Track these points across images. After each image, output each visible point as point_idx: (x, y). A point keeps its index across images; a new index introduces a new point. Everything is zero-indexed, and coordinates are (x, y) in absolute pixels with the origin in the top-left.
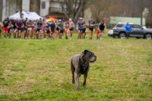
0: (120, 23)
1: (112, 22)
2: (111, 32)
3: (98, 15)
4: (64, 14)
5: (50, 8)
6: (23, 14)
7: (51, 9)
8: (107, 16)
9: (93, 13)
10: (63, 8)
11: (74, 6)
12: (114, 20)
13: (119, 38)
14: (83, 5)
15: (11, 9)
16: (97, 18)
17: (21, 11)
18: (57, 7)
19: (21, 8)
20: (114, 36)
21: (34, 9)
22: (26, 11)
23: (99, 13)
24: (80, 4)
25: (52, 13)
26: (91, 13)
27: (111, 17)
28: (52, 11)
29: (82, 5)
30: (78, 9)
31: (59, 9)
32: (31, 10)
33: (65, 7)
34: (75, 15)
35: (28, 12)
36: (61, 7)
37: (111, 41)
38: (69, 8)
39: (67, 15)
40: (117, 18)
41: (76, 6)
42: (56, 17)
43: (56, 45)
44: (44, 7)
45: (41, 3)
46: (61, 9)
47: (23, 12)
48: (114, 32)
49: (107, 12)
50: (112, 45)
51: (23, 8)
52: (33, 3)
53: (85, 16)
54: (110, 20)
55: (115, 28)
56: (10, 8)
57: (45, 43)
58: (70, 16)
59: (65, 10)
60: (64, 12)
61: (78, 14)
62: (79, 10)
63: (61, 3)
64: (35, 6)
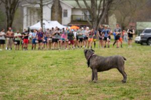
0: (147, 28)
1: (138, 28)
2: (138, 38)
3: (124, 21)
4: (87, 21)
5: (72, 16)
6: (44, 24)
7: (74, 17)
8: (133, 22)
9: (117, 19)
10: (86, 15)
11: (97, 13)
12: (141, 25)
13: (148, 45)
14: (107, 11)
15: (32, 19)
16: (122, 24)
17: (42, 20)
18: (80, 14)
19: (42, 17)
20: (141, 43)
21: (55, 18)
22: (47, 21)
23: (124, 18)
24: (103, 10)
25: (74, 21)
26: (116, 20)
27: (137, 23)
28: (74, 19)
29: (105, 11)
30: (101, 16)
31: (81, 17)
32: (52, 19)
33: (88, 14)
34: (98, 22)
35: (50, 21)
36: (83, 14)
37: (140, 50)
38: (92, 15)
39: (90, 23)
40: (144, 23)
41: (99, 12)
42: (78, 25)
43: (74, 58)
44: (66, 15)
45: (63, 11)
46: (84, 17)
47: (44, 22)
48: (141, 38)
49: (133, 17)
50: (141, 54)
51: (44, 17)
52: (55, 12)
53: (110, 23)
54: (136, 25)
55: (143, 34)
56: (31, 17)
57: (62, 56)
58: (93, 23)
59: (88, 17)
60: (87, 20)
61: (101, 20)
62: (103, 16)
63: (83, 10)
64: (56, 14)
